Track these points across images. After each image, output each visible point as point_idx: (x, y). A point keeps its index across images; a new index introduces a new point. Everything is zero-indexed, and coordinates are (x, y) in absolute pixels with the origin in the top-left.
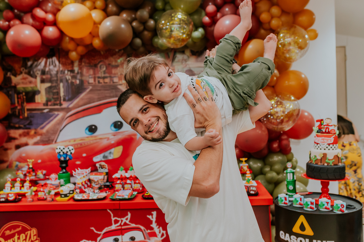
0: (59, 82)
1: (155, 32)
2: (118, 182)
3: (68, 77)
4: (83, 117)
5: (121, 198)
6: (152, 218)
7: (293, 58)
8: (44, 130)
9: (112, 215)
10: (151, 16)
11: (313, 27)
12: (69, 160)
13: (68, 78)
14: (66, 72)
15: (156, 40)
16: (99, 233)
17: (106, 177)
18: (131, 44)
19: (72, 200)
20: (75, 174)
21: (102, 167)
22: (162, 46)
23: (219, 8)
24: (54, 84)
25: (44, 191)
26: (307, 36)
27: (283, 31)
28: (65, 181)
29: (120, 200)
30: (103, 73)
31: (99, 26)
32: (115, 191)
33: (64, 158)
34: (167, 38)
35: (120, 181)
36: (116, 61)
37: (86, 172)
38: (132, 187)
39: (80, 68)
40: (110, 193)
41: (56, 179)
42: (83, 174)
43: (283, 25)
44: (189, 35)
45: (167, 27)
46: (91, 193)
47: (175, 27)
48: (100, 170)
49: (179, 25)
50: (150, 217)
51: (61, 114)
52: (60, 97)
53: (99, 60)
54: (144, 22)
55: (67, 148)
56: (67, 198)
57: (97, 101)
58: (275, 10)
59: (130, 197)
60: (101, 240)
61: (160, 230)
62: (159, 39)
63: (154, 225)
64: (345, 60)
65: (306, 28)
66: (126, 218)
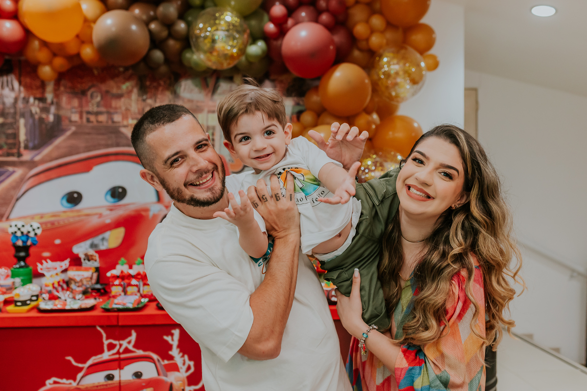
0: (18, 117)
1: (187, 42)
2: (117, 282)
3: (35, 109)
4: (59, 176)
5: (120, 307)
6: (173, 340)
7: (402, 95)
9: (104, 335)
10: (182, 16)
11: (432, 51)
12: (30, 246)
13: (34, 112)
14: (32, 100)
15: (188, 55)
16: (80, 365)
17: (95, 276)
18: (146, 58)
19: (36, 310)
20: (41, 269)
21: (89, 258)
22: (197, 64)
23: (291, 11)
24: (10, 120)
26: (423, 64)
27: (388, 54)
28: (22, 280)
29: (119, 310)
30: (95, 106)
31: (92, 25)
32: (109, 298)
33: (23, 242)
34: (205, 52)
35: (120, 280)
36: (119, 88)
37: (61, 267)
38: (139, 291)
39: (57, 95)
40: (101, 300)
41: (8, 276)
42: (56, 268)
43: (388, 44)
44: (243, 51)
45: (208, 34)
46: (69, 300)
47: (220, 35)
48: (86, 263)
49: (226, 33)
50: (168, 338)
51: (19, 172)
52: (19, 143)
53: (90, 84)
54: (168, 24)
55: (29, 226)
56: (26, 308)
57: (84, 152)
58: (377, 21)
59: (136, 306)
60: (83, 377)
61: (184, 361)
62: (193, 53)
63: (175, 352)
64: (477, 110)
65: (422, 52)
66: (128, 340)
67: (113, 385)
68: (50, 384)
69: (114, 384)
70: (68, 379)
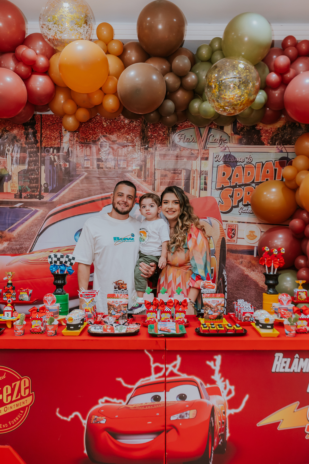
0: (39, 164)
2: (151, 309)
8: (15, 234)
9: (152, 359)
13: (53, 159)
14: (51, 150)
16: (130, 386)
19: (87, 334)
20: (81, 296)
24: (33, 167)
25: (41, 319)
28: (61, 305)
38: (173, 318)
39: (72, 145)
50: (211, 364)
51: (41, 211)
52: (41, 185)
54: (182, 76)
55: (66, 256)
56: (78, 331)
57: (95, 195)
60: (131, 397)
61: (226, 385)
62: (203, 101)
63: (217, 377)
66: (173, 364)
67: (160, 406)
68: (102, 403)
69: (160, 404)
70: (118, 398)
